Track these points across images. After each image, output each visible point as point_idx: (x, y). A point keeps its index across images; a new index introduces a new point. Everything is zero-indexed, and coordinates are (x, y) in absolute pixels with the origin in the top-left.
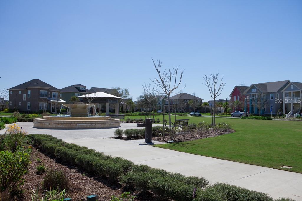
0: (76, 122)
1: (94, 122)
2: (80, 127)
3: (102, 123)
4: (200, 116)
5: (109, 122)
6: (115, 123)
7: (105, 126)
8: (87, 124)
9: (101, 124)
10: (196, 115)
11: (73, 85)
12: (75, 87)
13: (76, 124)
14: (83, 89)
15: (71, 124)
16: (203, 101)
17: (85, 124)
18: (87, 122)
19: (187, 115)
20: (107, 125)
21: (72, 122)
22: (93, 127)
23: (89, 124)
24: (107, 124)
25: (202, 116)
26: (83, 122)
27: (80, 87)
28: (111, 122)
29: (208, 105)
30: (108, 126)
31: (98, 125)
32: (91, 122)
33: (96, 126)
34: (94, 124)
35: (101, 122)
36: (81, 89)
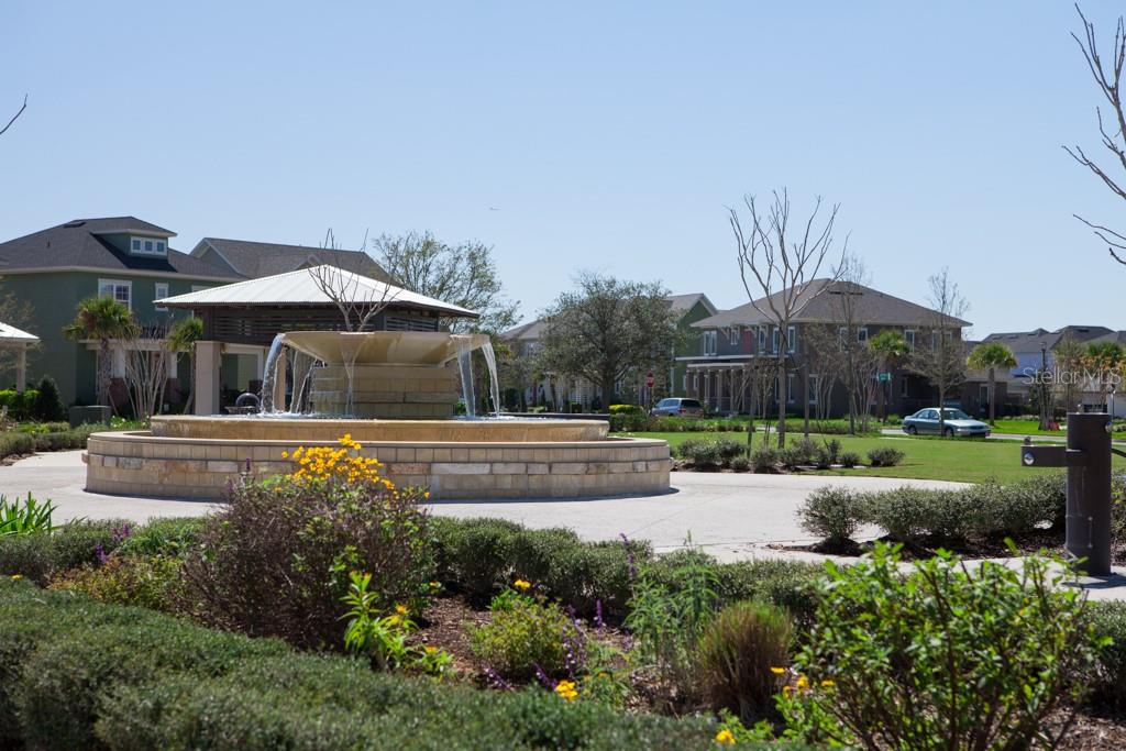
0: (426, 455)
1: (539, 455)
2: (450, 486)
3: (587, 462)
4: (977, 434)
5: (624, 455)
6: (659, 460)
7: (605, 480)
8: (499, 468)
9: (580, 468)
10: (951, 428)
11: (80, 224)
12: (96, 236)
13: (430, 464)
14: (149, 246)
15: (395, 468)
16: (969, 335)
17: (485, 469)
18: (497, 455)
19: (884, 432)
20: (617, 474)
21: (402, 455)
22: (534, 483)
23: (512, 469)
24: (616, 468)
25: (991, 437)
26: (475, 454)
27: (128, 235)
28: (634, 455)
29: (1010, 363)
30: (622, 478)
31: (565, 476)
32: (524, 455)
33: (554, 478)
34: (543, 469)
35: (582, 455)
36: (133, 251)
